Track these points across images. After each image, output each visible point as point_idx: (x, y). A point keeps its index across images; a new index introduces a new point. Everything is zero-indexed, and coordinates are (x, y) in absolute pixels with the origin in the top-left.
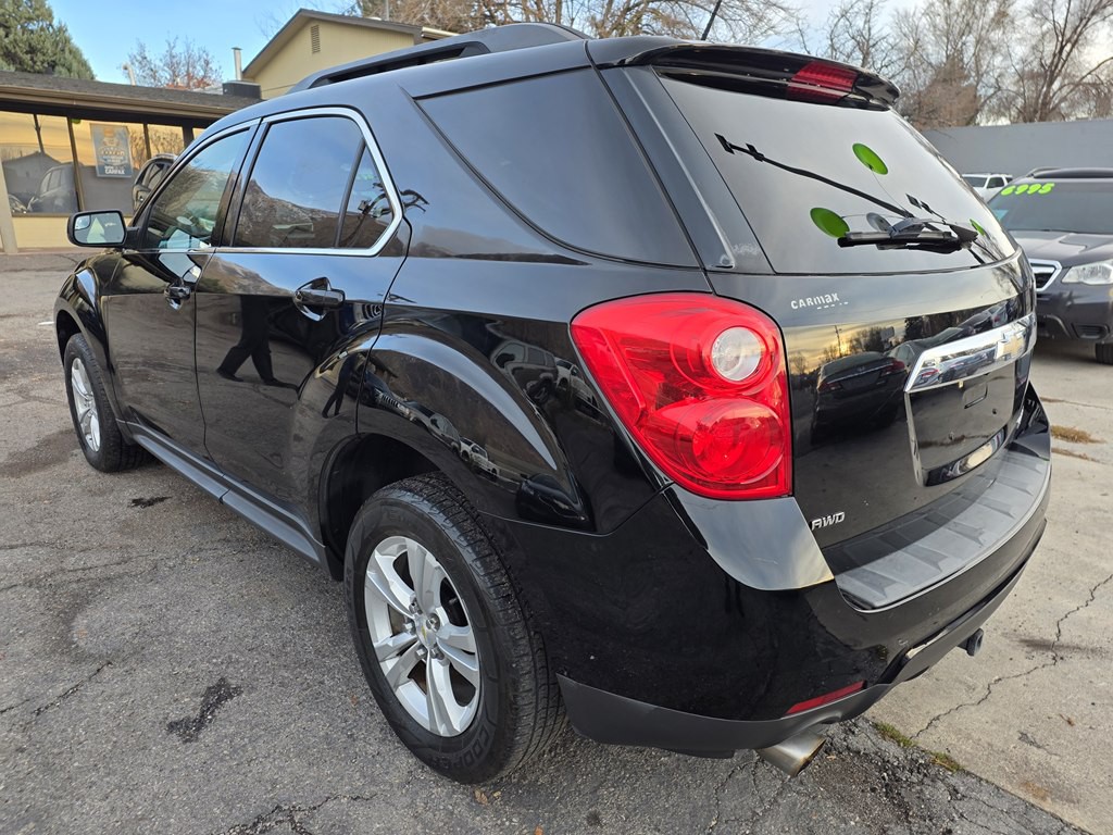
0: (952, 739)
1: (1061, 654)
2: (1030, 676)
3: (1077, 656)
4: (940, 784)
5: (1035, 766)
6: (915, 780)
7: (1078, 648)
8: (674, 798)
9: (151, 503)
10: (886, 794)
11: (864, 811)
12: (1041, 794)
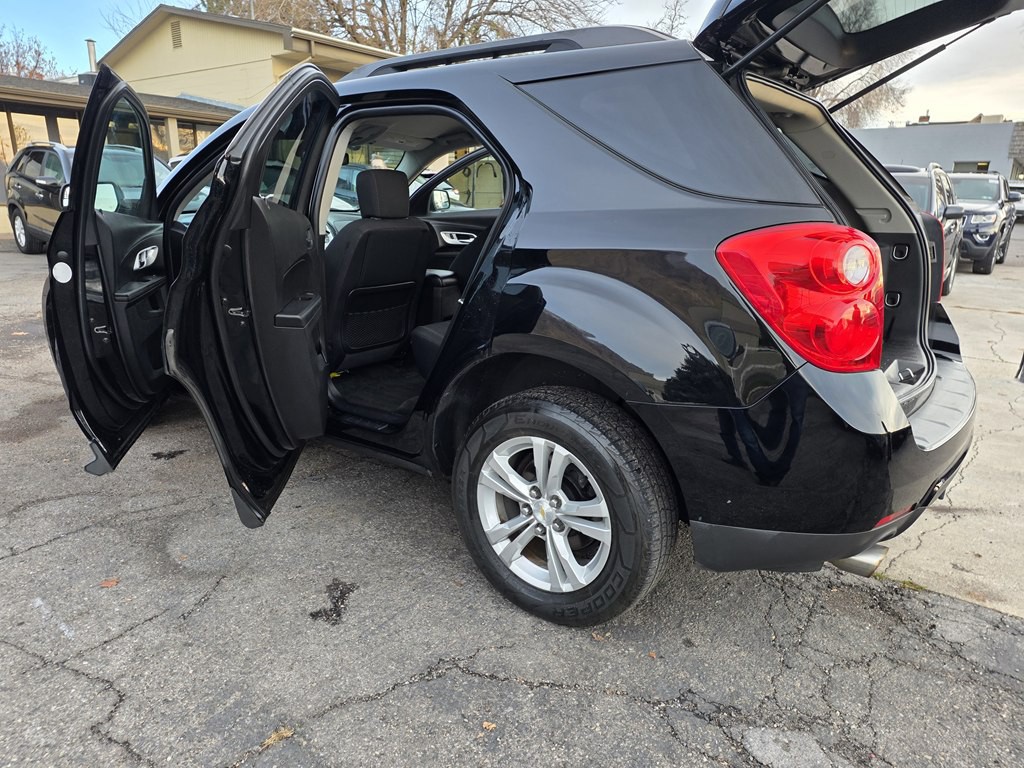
0: (910, 572)
1: (957, 514)
2: (943, 529)
3: (968, 515)
4: (914, 599)
5: (969, 582)
6: (897, 598)
7: (965, 510)
8: (739, 625)
9: (171, 455)
10: (881, 609)
11: (872, 620)
12: (981, 598)
